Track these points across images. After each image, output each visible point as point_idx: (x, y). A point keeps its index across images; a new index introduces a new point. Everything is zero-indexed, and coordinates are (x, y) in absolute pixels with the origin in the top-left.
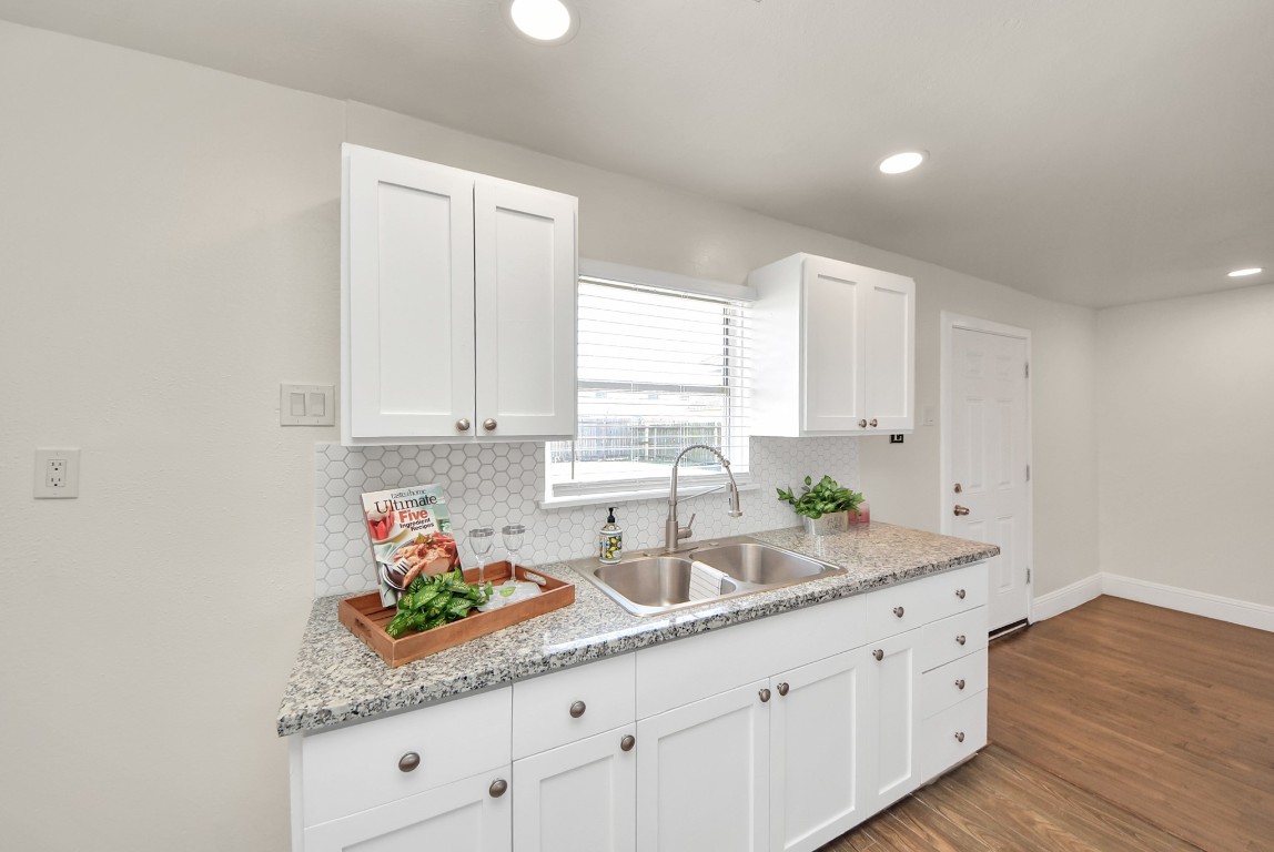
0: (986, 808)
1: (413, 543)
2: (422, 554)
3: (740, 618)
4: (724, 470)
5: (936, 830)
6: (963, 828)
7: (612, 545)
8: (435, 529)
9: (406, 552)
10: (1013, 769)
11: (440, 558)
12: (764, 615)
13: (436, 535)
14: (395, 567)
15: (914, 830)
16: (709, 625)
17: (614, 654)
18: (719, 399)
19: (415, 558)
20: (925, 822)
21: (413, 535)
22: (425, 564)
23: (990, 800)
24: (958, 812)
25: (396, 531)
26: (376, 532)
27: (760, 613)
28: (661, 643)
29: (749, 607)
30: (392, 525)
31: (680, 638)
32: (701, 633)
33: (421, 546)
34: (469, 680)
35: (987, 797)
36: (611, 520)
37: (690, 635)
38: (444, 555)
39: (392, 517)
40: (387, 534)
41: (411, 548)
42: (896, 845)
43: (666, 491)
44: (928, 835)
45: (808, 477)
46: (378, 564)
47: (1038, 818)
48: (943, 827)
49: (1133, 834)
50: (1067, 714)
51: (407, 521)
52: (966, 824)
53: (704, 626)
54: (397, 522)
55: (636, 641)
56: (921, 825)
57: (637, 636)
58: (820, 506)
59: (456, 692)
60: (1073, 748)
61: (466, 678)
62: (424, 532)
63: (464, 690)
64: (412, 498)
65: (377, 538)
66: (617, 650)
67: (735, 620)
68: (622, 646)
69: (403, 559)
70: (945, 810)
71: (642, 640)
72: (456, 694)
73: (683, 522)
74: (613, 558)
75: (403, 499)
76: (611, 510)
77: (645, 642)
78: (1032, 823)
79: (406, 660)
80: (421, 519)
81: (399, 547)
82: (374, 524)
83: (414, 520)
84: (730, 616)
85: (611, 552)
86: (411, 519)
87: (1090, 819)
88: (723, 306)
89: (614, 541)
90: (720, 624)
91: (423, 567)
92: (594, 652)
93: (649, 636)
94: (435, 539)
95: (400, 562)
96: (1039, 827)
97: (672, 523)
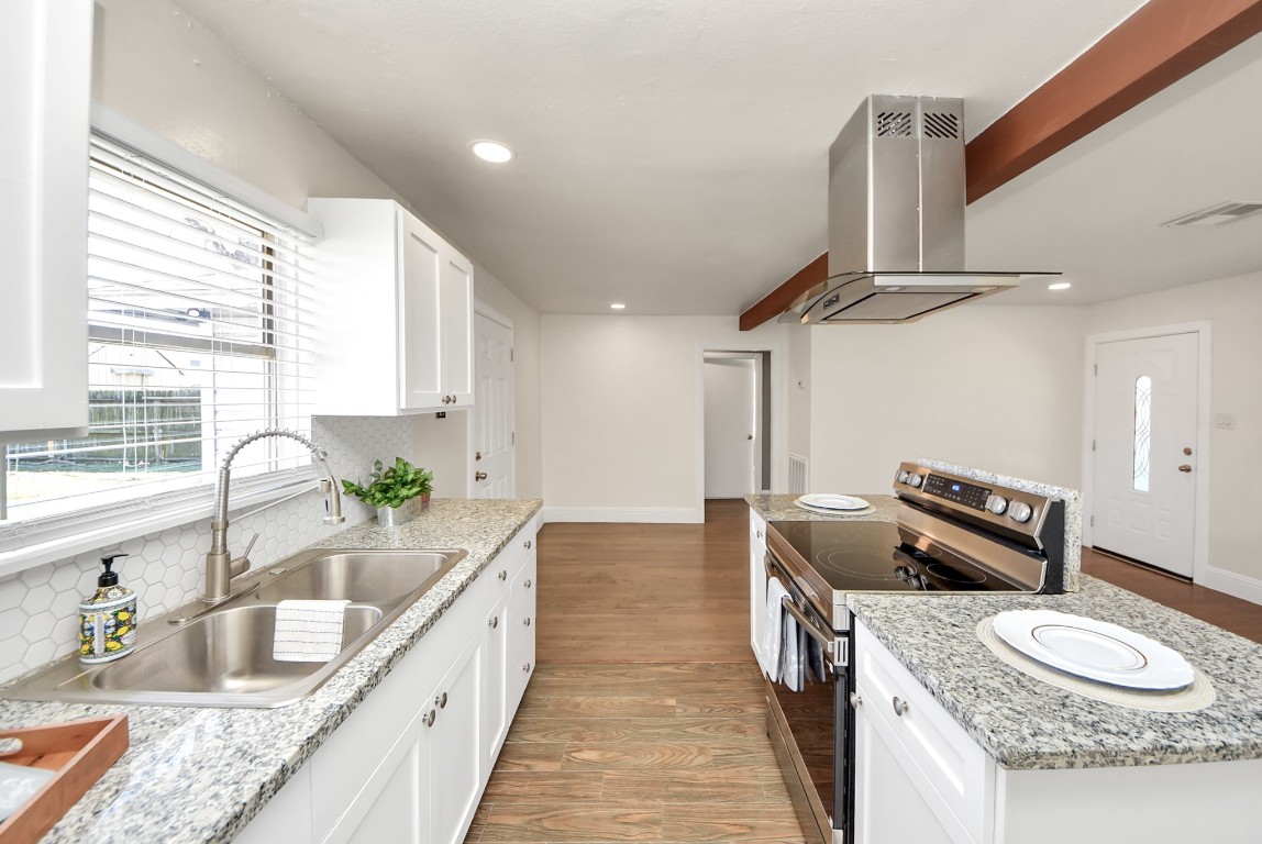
0: (550, 715)
5: (528, 757)
6: (544, 741)
7: (118, 625)
10: (552, 674)
15: (516, 770)
18: (257, 363)
20: (519, 758)
23: (550, 707)
24: (537, 731)
35: (547, 706)
42: (509, 793)
44: (526, 766)
45: (378, 462)
47: (580, 699)
48: (531, 751)
49: (623, 675)
50: (560, 616)
52: (544, 736)
56: (518, 762)
58: (404, 492)
60: (574, 638)
70: (527, 737)
73: (236, 552)
74: (123, 647)
76: (108, 562)
78: (578, 705)
85: (118, 639)
87: (604, 680)
89: (123, 616)
96: (583, 705)
97: (220, 559)
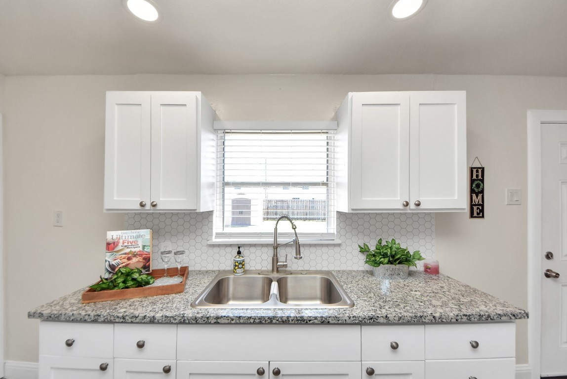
1: (126, 254)
2: (129, 259)
3: (242, 321)
4: (293, 231)
8: (141, 249)
9: (121, 257)
11: (139, 261)
12: (260, 323)
13: (140, 251)
14: (114, 263)
16: (219, 321)
17: (158, 323)
19: (125, 260)
21: (127, 251)
22: (130, 263)
25: (119, 247)
26: (108, 248)
27: (257, 321)
28: (186, 324)
29: (249, 316)
30: (117, 245)
31: (199, 324)
32: (212, 324)
33: (130, 255)
34: (90, 317)
36: (239, 253)
37: (206, 323)
38: (141, 260)
39: (118, 242)
40: (114, 249)
41: (124, 256)
43: (271, 240)
46: (106, 261)
51: (126, 244)
53: (215, 321)
54: (121, 244)
55: (172, 319)
57: (172, 317)
59: (85, 320)
61: (89, 315)
62: (133, 250)
63: (88, 320)
64: (132, 234)
65: (108, 250)
66: (160, 321)
67: (238, 321)
68: (164, 320)
69: (119, 260)
71: (175, 319)
72: (85, 321)
75: (126, 235)
76: (239, 248)
77: (176, 321)
79: (88, 301)
80: (133, 244)
81: (118, 255)
82: (108, 244)
83: (130, 244)
84: (234, 318)
86: (128, 243)
88: (326, 135)
90: (227, 321)
91: (128, 264)
92: (148, 320)
93: (179, 318)
94: (139, 253)
95: (117, 261)
97: (275, 258)
